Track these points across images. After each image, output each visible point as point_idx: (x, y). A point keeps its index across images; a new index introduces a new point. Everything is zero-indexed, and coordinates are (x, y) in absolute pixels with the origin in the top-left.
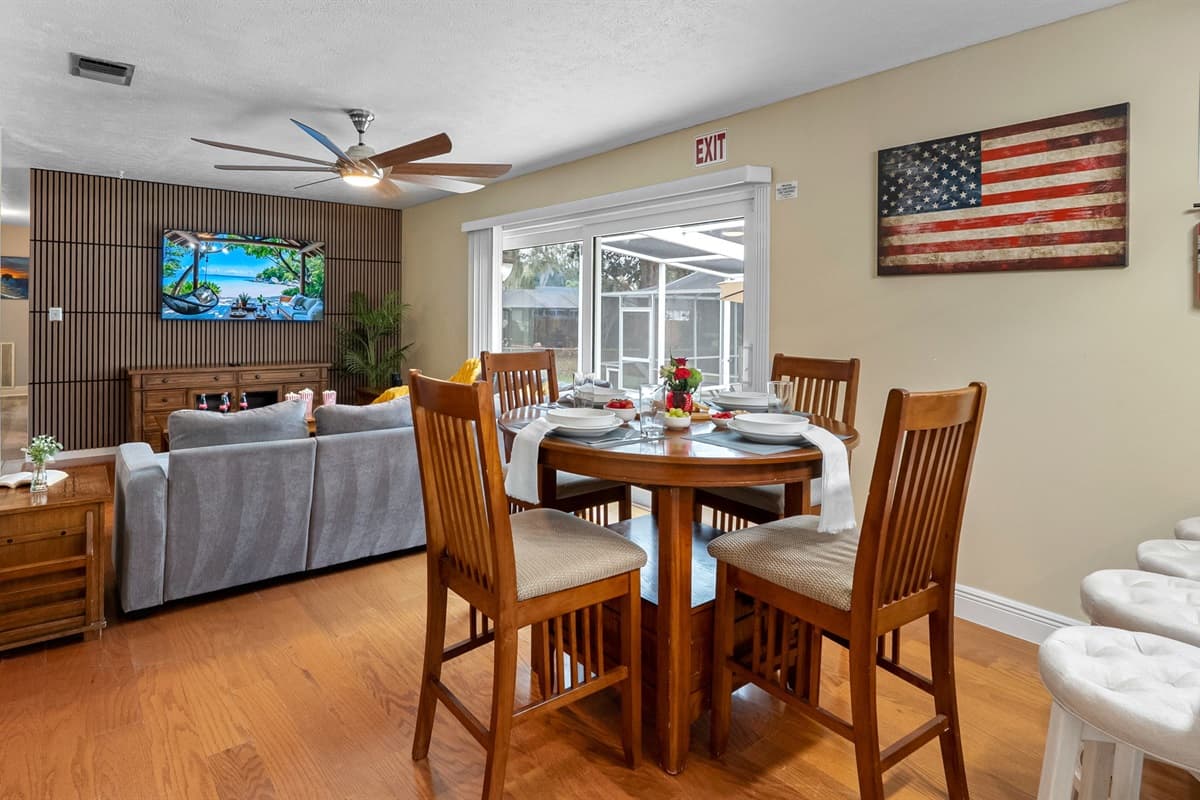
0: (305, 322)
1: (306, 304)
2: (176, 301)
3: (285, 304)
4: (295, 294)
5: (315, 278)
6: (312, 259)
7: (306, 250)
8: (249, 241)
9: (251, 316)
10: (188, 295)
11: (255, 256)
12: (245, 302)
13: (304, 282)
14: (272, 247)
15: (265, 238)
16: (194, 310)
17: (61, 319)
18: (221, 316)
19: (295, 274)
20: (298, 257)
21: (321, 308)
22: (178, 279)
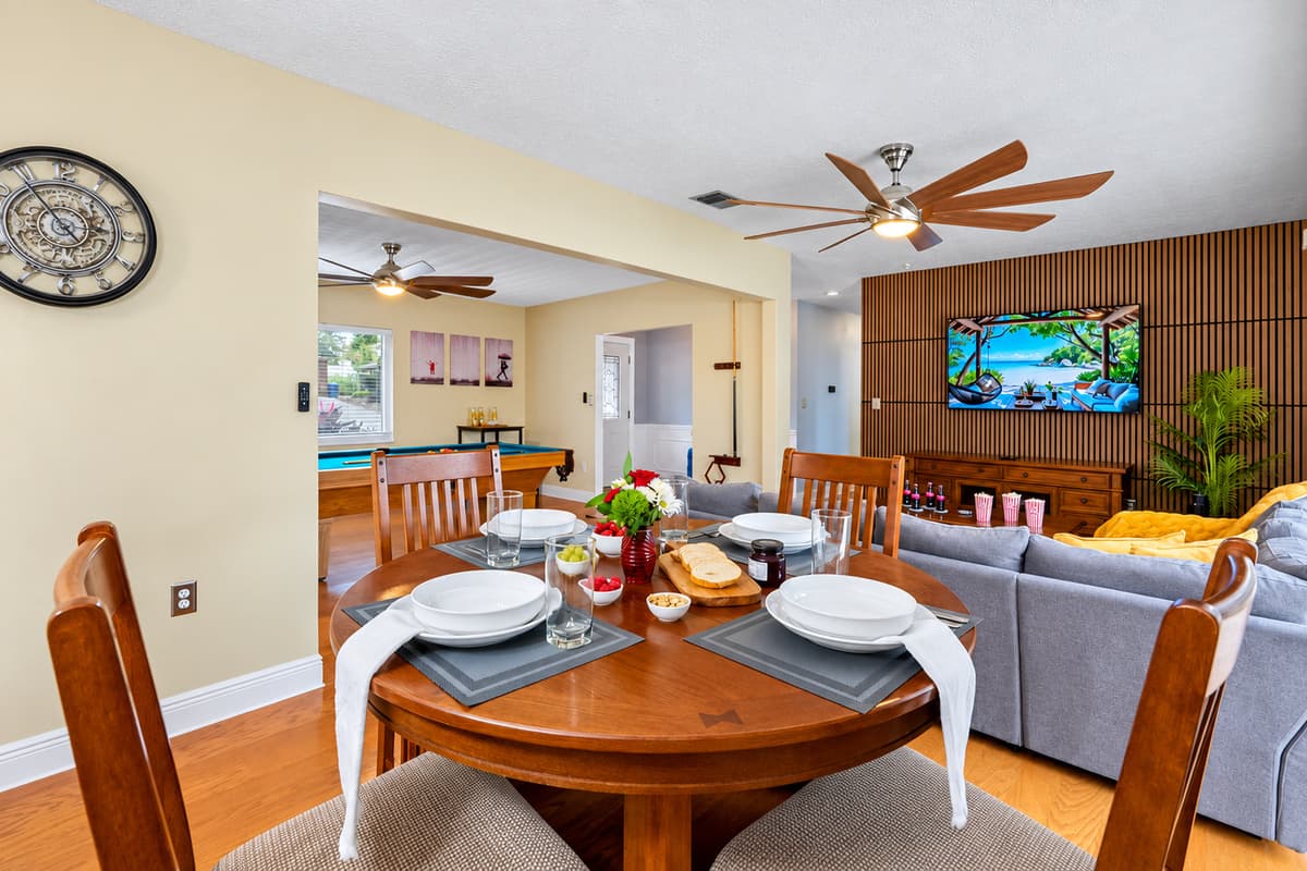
0: (1112, 413)
1: (1113, 391)
2: (963, 392)
3: (1081, 392)
4: (1095, 378)
5: (1125, 357)
6: (1121, 330)
7: (1110, 320)
8: (1034, 319)
9: (1038, 406)
10: (972, 384)
11: (1042, 336)
12: (1030, 390)
13: (1107, 363)
14: (1062, 322)
15: (1052, 312)
16: (977, 400)
17: (879, 408)
18: (1004, 407)
19: (1094, 352)
20: (1099, 330)
21: (1136, 396)
22: (961, 370)
